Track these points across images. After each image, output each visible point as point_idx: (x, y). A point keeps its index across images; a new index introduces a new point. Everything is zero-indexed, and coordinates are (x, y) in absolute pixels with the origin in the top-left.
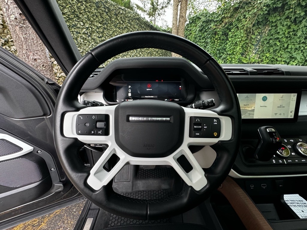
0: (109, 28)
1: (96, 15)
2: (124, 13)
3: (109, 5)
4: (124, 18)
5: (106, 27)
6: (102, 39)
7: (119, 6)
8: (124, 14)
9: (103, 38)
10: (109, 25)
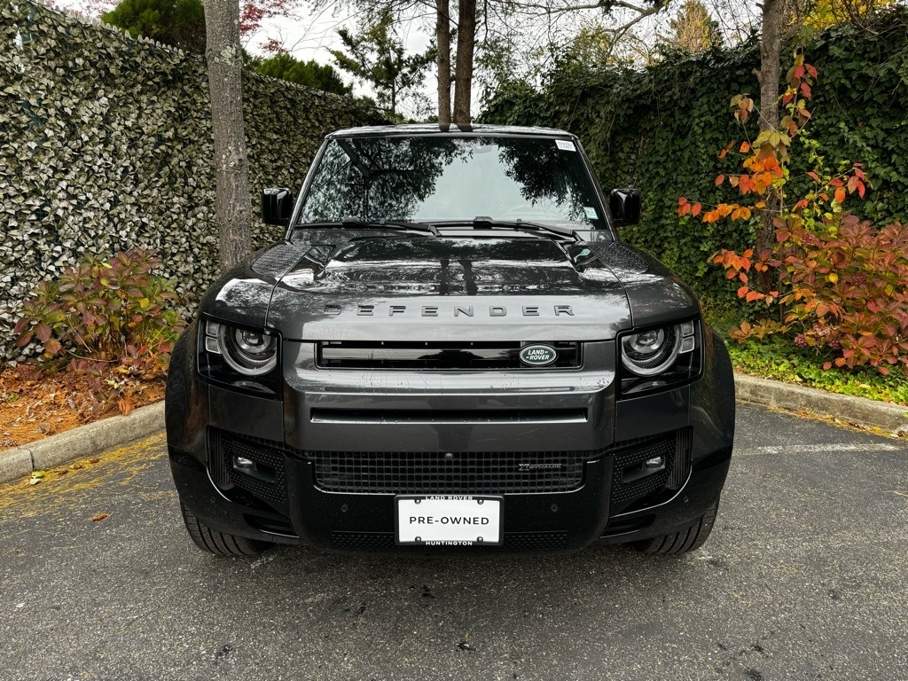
0: (291, 140)
1: (270, 118)
2: (323, 103)
3: (292, 93)
4: (322, 115)
5: (286, 138)
6: (278, 164)
7: (312, 92)
8: (322, 106)
9: (280, 163)
10: (292, 134)
